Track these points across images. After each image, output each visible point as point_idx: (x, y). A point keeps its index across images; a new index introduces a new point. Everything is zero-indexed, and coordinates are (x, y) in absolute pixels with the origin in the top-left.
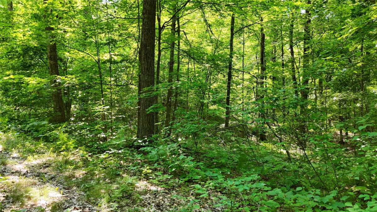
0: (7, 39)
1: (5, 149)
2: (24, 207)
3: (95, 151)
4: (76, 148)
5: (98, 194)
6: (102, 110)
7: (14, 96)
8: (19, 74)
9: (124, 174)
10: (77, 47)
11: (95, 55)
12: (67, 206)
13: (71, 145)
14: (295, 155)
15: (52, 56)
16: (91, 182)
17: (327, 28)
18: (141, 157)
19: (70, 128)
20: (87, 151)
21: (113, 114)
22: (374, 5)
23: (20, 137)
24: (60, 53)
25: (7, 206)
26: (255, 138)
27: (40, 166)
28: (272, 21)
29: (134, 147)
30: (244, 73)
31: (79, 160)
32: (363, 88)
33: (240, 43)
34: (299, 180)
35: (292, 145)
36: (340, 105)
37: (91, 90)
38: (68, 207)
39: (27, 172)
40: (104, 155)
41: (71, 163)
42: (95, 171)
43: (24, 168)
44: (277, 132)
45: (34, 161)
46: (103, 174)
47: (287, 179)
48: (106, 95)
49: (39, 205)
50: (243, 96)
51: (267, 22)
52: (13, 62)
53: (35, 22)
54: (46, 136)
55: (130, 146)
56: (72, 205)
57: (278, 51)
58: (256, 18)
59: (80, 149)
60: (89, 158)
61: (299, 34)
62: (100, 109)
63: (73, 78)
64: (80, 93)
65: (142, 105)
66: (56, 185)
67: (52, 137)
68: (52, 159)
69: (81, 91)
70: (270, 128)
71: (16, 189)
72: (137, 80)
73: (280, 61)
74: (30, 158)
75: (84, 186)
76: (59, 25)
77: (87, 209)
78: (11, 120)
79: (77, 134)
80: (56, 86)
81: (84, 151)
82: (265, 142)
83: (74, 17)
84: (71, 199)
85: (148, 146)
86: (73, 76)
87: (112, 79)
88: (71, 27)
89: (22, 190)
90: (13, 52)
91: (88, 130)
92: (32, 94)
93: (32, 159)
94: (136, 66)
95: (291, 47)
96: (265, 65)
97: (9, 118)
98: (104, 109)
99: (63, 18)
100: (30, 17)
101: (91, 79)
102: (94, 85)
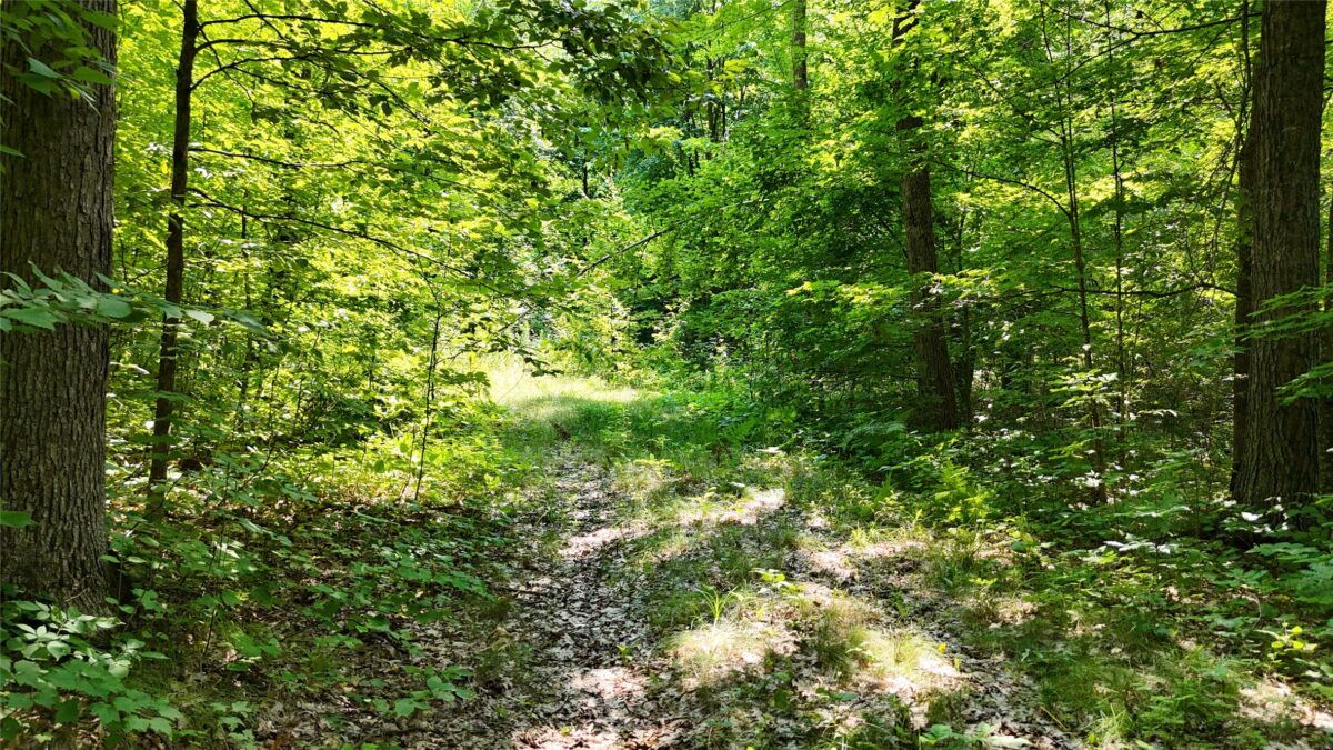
0: (792, 175)
1: (790, 501)
2: (849, 685)
3: (1065, 537)
4: (998, 519)
5: (1083, 697)
6: (1088, 388)
7: (811, 343)
8: (823, 277)
9: (1185, 639)
10: (994, 168)
11: (1058, 189)
12: (979, 713)
13: (981, 508)
15: (916, 210)
16: (1054, 647)
18: (1259, 580)
19: (973, 449)
20: (1034, 533)
21: (1127, 402)
23: (827, 467)
24: (940, 196)
25: (806, 672)
27: (888, 565)
29: (1223, 539)
31: (1010, 564)
37: (1043, 318)
38: (981, 718)
39: (853, 579)
40: (1100, 554)
41: (983, 569)
42: (1069, 607)
43: (842, 563)
45: (870, 545)
46: (1099, 626)
48: (1100, 330)
49: (892, 691)
52: (807, 243)
53: (866, 110)
54: (900, 471)
55: (1203, 530)
56: (994, 714)
59: (1011, 524)
60: (1044, 560)
62: (1081, 382)
63: (983, 279)
64: (1005, 328)
65: (1260, 370)
66: (939, 636)
67: (920, 474)
68: (921, 546)
69: (1010, 321)
71: (826, 627)
72: (1230, 266)
74: (858, 534)
75: (1032, 655)
76: (940, 104)
77: (1047, 742)
78: (805, 415)
79: (997, 470)
80: (927, 308)
81: (1026, 530)
83: (988, 69)
84: (987, 693)
85: (1288, 539)
86: (986, 272)
87: (1125, 271)
88: (976, 104)
89: (842, 632)
90: (809, 211)
91: (1038, 457)
92: (859, 336)
93: (863, 540)
94: (1228, 212)
97: (799, 411)
98: (1097, 383)
99: (951, 80)
100: (854, 97)
101: (1048, 275)
102: (1054, 298)
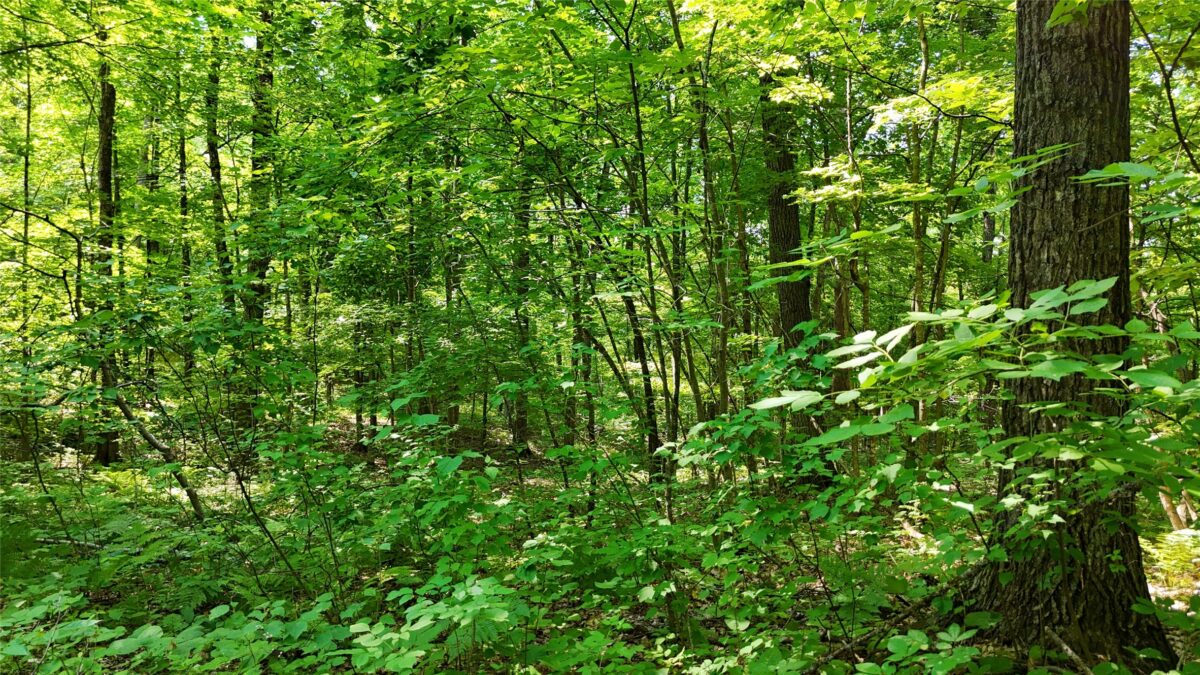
14: (221, 502)
17: (317, 109)
22: (430, 71)
26: (74, 459)
28: (141, 46)
30: (32, 219)
32: (411, 293)
33: (15, 101)
34: (225, 583)
35: (211, 468)
36: (356, 339)
44: (154, 431)
47: (185, 585)
50: (25, 302)
51: (126, 47)
57: (166, 154)
58: (81, 25)
61: (238, 109)
70: (129, 417)
73: (173, 188)
82: (115, 470)
95: (213, 149)
96: (118, 197)
